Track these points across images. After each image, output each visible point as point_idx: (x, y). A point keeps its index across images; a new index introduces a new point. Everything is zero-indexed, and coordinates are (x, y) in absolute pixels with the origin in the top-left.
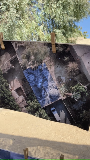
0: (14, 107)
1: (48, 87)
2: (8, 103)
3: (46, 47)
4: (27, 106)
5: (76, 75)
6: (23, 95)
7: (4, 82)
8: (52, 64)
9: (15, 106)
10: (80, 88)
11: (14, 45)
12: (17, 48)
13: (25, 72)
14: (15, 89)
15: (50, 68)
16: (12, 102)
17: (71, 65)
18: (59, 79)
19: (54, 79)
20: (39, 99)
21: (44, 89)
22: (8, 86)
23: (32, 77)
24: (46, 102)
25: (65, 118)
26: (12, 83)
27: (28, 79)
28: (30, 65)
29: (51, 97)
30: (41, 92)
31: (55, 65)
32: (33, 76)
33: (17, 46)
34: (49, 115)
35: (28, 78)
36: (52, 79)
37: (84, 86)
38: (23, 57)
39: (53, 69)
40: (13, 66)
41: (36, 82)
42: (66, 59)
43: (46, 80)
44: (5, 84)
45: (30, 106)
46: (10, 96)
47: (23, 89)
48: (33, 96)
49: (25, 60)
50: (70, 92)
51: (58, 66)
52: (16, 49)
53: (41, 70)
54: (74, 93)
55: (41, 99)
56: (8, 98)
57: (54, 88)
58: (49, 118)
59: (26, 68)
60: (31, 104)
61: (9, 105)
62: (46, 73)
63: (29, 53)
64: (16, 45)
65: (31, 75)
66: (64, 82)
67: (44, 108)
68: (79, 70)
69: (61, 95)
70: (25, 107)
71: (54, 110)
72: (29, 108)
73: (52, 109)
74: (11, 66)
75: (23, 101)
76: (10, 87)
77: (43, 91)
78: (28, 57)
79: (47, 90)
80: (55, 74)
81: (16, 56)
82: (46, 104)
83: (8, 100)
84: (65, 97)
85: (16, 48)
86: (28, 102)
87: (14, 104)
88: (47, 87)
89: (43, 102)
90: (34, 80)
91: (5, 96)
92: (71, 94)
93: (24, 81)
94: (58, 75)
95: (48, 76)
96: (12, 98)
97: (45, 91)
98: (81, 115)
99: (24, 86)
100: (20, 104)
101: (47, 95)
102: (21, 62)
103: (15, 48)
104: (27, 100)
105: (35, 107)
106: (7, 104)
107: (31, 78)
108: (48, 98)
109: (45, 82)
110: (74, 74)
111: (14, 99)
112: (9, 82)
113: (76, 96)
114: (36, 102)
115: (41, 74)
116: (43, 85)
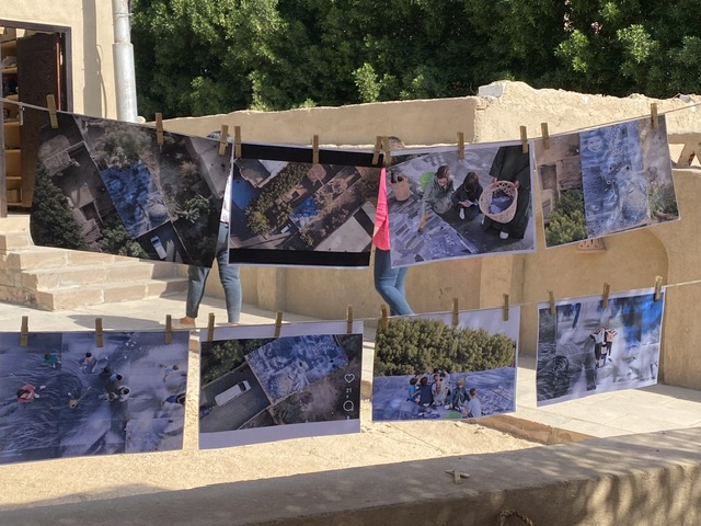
0: (73, 242)
1: (148, 201)
3: (144, 133)
4: (102, 238)
5: (193, 184)
6: (96, 217)
7: (56, 193)
8: (155, 162)
9: (77, 240)
10: (199, 202)
11: (79, 123)
12: (87, 130)
14: (81, 205)
15: (153, 168)
16: (71, 232)
17: (186, 166)
18: (167, 188)
19: (160, 187)
21: (140, 206)
22: (66, 201)
23: (116, 184)
24: (142, 227)
25: (175, 253)
26: (74, 194)
27: (108, 189)
28: (114, 162)
29: (153, 219)
30: (134, 211)
31: (161, 164)
32: (119, 183)
33: (86, 125)
34: (147, 251)
35: (109, 185)
36: (155, 189)
37: (205, 199)
38: (99, 146)
39: (158, 171)
40: (76, 162)
41: (124, 194)
42: (179, 156)
43: (146, 189)
44: (59, 197)
45: (107, 237)
46: (67, 220)
47: (97, 206)
48: (116, 219)
49: (103, 153)
50: (184, 210)
51: (165, 165)
52: (84, 132)
54: (191, 212)
57: (158, 202)
58: (147, 255)
59: (106, 167)
60: (110, 234)
61: (63, 239)
62: (145, 178)
63: (112, 140)
64: (84, 122)
65: (115, 180)
66: (175, 193)
67: (137, 240)
68: (198, 175)
69: (169, 215)
70: (97, 241)
71: (156, 241)
72: (105, 242)
73: (152, 240)
74: (71, 162)
75: (94, 229)
76: (70, 202)
77: (138, 209)
78: (110, 148)
79: (145, 206)
80: (162, 179)
81: (83, 143)
82: (142, 232)
83: (62, 228)
84: (176, 218)
85: (83, 127)
86: (104, 231)
87: (74, 237)
88: (145, 202)
89: (135, 229)
90: (120, 190)
92: (185, 212)
93: (100, 191)
94: (166, 182)
95: (148, 182)
96: (73, 224)
97: (142, 209)
98: (200, 245)
99: (99, 200)
100: (87, 235)
101: (145, 215)
102: (95, 156)
103: (80, 127)
104: (102, 227)
105: (118, 239)
106: (60, 237)
108: (146, 220)
109: (142, 194)
110: (191, 181)
111: (76, 227)
112: (66, 194)
113: (193, 215)
114: (121, 229)
115: (135, 179)
116: (139, 199)
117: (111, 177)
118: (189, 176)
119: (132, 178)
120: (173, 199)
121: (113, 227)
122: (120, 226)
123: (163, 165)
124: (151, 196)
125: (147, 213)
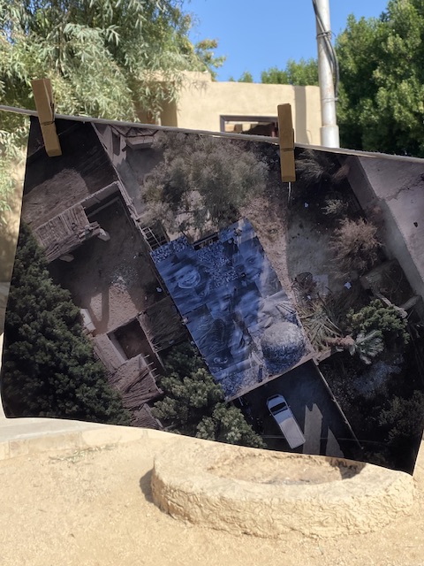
0: (99, 408)
1: (260, 314)
2: (72, 390)
3: (251, 156)
4: (160, 398)
5: (369, 269)
6: (146, 351)
7: (57, 300)
8: (277, 223)
9: (106, 403)
10: (381, 314)
11: (106, 140)
12: (123, 155)
13: (158, 256)
14: (112, 327)
15: (270, 238)
16: (92, 384)
17: (351, 230)
18: (305, 284)
19: (286, 282)
20: (218, 365)
21: (243, 326)
22: (79, 318)
23: (188, 278)
24: (248, 374)
25: (324, 434)
26: (96, 303)
27: (171, 287)
28: (182, 227)
29: (269, 354)
30: (228, 337)
31: (289, 228)
32: (194, 274)
33: (123, 144)
34: (258, 429)
35: (173, 280)
36: (275, 284)
37: (397, 308)
38: (151, 192)
39: (281, 244)
40: (102, 231)
41: (206, 298)
42: (333, 206)
43: (254, 287)
44: (64, 310)
45: (172, 396)
46: (82, 360)
47: (148, 327)
48: (191, 355)
49: (159, 207)
50: (345, 334)
51: (300, 231)
52: (117, 160)
53: (231, 248)
54: (361, 338)
55: (224, 367)
56: (76, 370)
57: (284, 317)
58: (259, 439)
59: (164, 240)
60: (178, 389)
61: (75, 400)
62: (252, 261)
63: (179, 176)
64: (116, 139)
65: (186, 268)
66: (324, 294)
67: (236, 403)
68: (379, 250)
69: (309, 347)
70: (151, 403)
71: (279, 408)
72: (168, 405)
73: (271, 404)
74: (91, 231)
75: (143, 376)
76: (87, 320)
77: (238, 333)
78: (174, 195)
79: (253, 328)
80: (291, 263)
81: (116, 186)
82: (248, 385)
83: (71, 376)
84: (327, 353)
85: (116, 151)
86: (166, 381)
87: (99, 396)
88: (254, 318)
89: (232, 377)
90: (199, 290)
91: (59, 361)
92: (348, 340)
93: (154, 292)
94: (301, 268)
95: (260, 271)
96: (95, 368)
97: (245, 332)
98: (384, 417)
99: (152, 315)
100: (128, 391)
101: (253, 347)
102: (142, 215)
103: (109, 151)
104: (159, 371)
105: (197, 399)
106: (69, 395)
107: (186, 278)
108: (256, 359)
109: (246, 297)
110: (363, 264)
111: (102, 374)
112: (80, 301)
113: (367, 345)
114: (202, 378)
115: (229, 265)
116: (239, 310)
117: (176, 260)
118: (358, 252)
119: (223, 262)
120: (318, 308)
121: (183, 372)
122: (200, 371)
123: (295, 230)
124: (267, 303)
125: (257, 341)
